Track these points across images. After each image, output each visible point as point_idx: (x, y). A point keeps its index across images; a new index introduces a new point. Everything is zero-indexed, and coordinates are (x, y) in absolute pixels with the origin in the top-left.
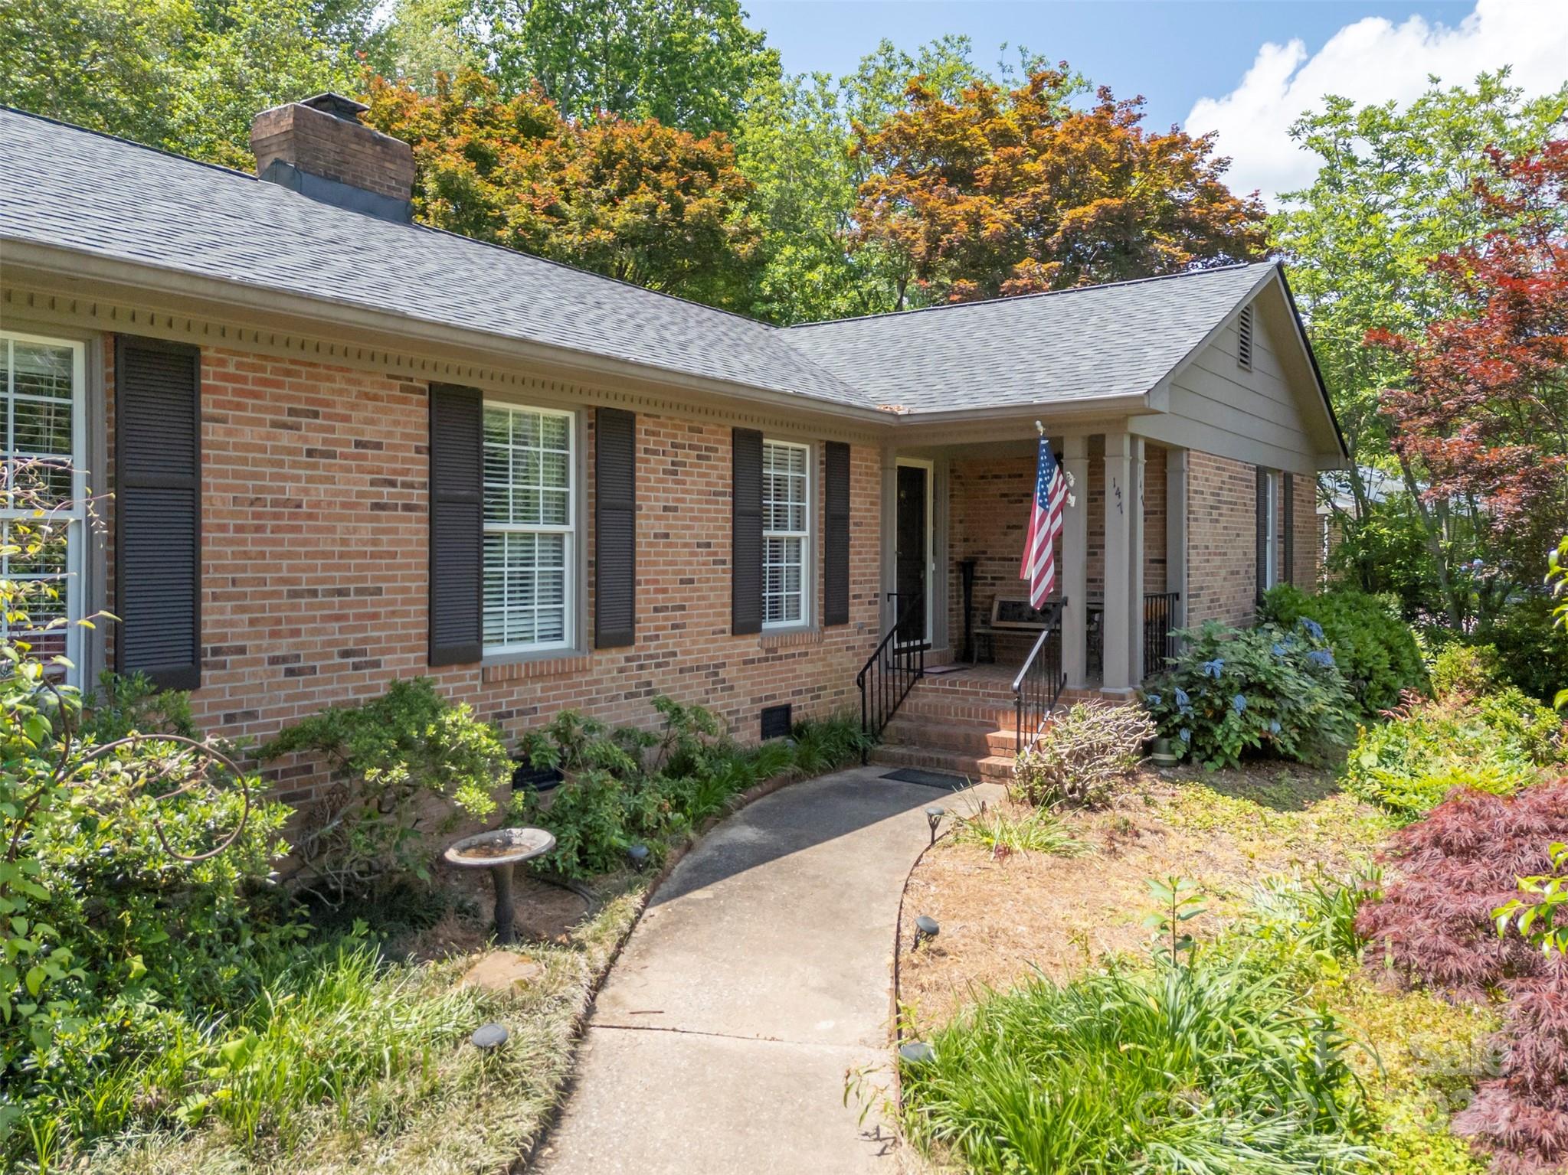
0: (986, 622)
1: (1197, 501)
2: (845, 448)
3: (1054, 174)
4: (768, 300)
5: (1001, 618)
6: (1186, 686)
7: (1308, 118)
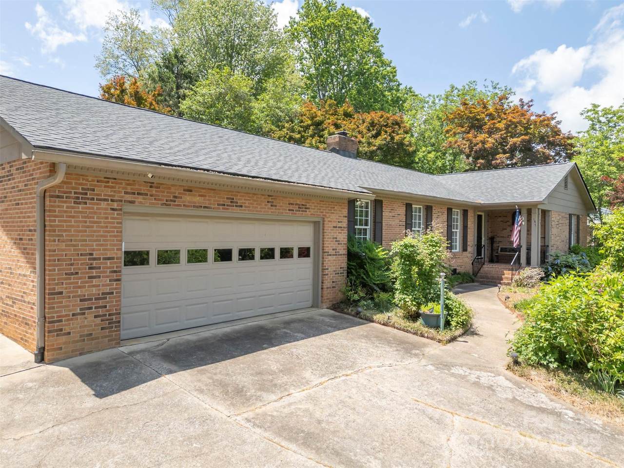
0: (497, 253)
1: (553, 223)
2: (467, 211)
3: (507, 127)
4: (417, 163)
5: (501, 251)
6: (551, 266)
7: (586, 110)
